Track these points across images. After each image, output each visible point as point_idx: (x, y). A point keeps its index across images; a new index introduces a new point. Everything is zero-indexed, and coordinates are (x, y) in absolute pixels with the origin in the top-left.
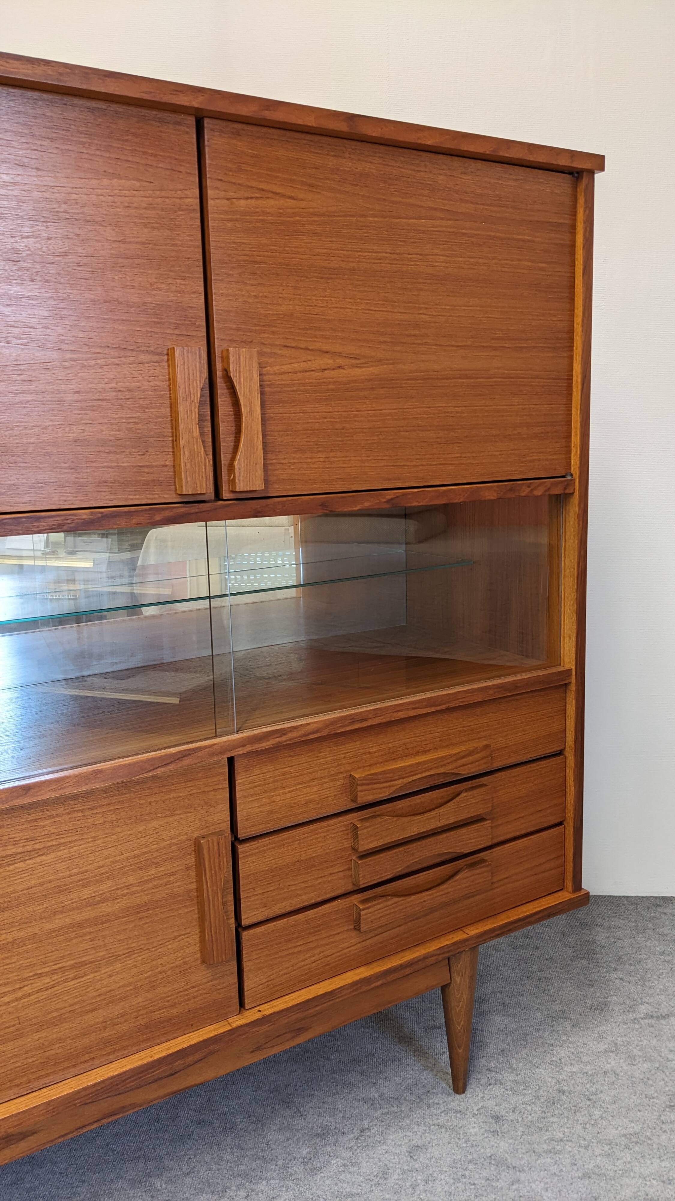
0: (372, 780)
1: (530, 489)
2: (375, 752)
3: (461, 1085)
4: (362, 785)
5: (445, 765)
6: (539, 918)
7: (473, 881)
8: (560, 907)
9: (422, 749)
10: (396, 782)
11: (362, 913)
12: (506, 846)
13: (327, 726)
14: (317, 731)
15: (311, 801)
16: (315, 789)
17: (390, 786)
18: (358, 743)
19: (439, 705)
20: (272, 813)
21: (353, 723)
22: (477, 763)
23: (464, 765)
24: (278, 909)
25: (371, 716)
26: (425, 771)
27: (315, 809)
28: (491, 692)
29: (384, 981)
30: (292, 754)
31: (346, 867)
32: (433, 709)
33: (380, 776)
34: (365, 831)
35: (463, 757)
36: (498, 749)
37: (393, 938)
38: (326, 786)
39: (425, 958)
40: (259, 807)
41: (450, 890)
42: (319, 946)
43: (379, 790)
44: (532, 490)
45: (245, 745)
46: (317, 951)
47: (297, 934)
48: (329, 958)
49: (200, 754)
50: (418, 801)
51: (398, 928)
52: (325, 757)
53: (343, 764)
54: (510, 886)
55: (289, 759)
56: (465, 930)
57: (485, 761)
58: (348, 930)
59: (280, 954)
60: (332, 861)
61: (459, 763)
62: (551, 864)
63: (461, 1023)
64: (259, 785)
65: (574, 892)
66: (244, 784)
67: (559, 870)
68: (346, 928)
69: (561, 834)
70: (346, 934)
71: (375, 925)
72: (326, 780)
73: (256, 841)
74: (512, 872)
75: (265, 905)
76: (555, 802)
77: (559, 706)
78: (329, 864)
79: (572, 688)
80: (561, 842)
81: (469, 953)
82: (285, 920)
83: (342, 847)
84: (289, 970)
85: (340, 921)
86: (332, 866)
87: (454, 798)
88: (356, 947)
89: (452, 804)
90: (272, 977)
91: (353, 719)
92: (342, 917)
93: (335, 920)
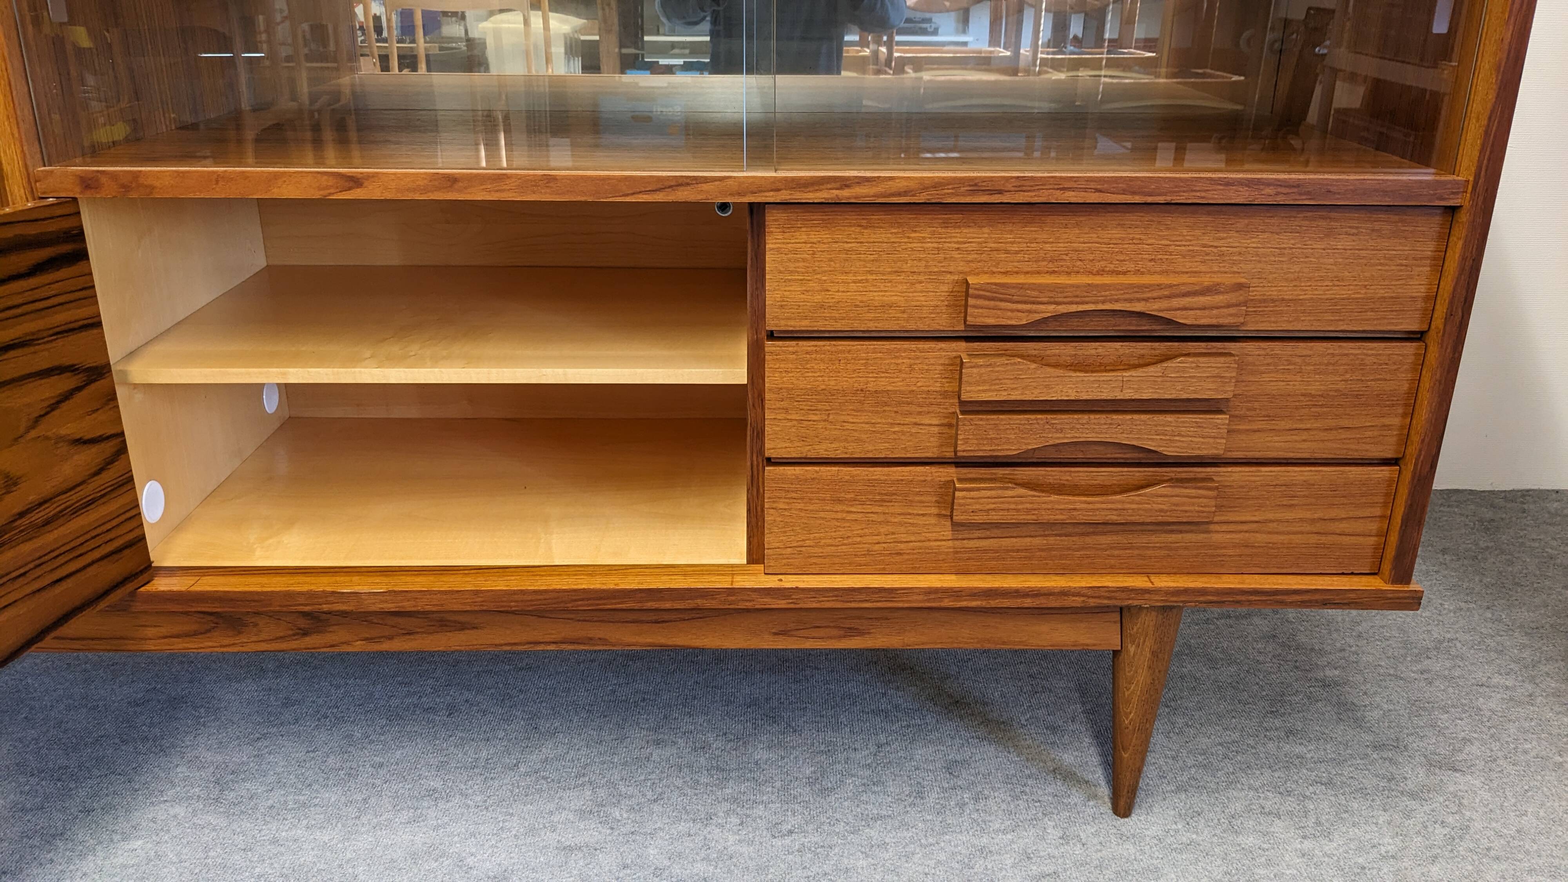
0: (996, 294)
2: (1017, 252)
3: (1122, 803)
4: (978, 297)
5: (1145, 300)
6: (1304, 602)
7: (1176, 505)
8: (1352, 596)
9: (1111, 267)
10: (1042, 307)
11: (957, 494)
12: (1263, 469)
13: (925, 189)
14: (905, 193)
15: (890, 305)
16: (900, 287)
17: (1030, 311)
18: (986, 230)
20: (822, 307)
21: (973, 192)
22: (1215, 312)
23: (1185, 309)
24: (821, 450)
25: (1009, 187)
26: (1103, 302)
27: (898, 319)
28: (1269, 190)
29: (984, 604)
30: (864, 223)
31: (946, 421)
32: (1137, 199)
33: (1013, 291)
34: (975, 370)
35: (1185, 295)
36: (1273, 301)
37: (1018, 551)
38: (919, 287)
39: (1064, 593)
40: (801, 292)
41: (1127, 506)
42: (887, 522)
43: (1009, 314)
45: (779, 190)
46: (883, 529)
47: (852, 496)
48: (902, 546)
49: (705, 187)
50: (1094, 352)
51: (1029, 539)
52: (922, 240)
53: (955, 260)
54: (1261, 538)
55: (858, 229)
56: (1153, 578)
57: (1232, 310)
58: (939, 515)
59: (822, 514)
60: (920, 406)
61: (1176, 302)
62: (1358, 526)
63: (1130, 715)
64: (804, 260)
65: (1395, 581)
66: (778, 250)
67: (1372, 540)
68: (935, 511)
69: (1390, 481)
70: (933, 520)
71: (979, 518)
72: (921, 278)
73: (793, 343)
74: (1270, 516)
75: (803, 439)
76: (1387, 421)
77: (1428, 248)
78: (914, 408)
79: (1463, 217)
80: (1387, 495)
81: (1154, 614)
82: (835, 469)
83: (937, 387)
84: (836, 542)
85: (929, 498)
86: (920, 413)
87: (1162, 361)
88: (950, 543)
89: (1151, 369)
90: (808, 543)
91: (975, 186)
92: (928, 493)
93: (918, 494)
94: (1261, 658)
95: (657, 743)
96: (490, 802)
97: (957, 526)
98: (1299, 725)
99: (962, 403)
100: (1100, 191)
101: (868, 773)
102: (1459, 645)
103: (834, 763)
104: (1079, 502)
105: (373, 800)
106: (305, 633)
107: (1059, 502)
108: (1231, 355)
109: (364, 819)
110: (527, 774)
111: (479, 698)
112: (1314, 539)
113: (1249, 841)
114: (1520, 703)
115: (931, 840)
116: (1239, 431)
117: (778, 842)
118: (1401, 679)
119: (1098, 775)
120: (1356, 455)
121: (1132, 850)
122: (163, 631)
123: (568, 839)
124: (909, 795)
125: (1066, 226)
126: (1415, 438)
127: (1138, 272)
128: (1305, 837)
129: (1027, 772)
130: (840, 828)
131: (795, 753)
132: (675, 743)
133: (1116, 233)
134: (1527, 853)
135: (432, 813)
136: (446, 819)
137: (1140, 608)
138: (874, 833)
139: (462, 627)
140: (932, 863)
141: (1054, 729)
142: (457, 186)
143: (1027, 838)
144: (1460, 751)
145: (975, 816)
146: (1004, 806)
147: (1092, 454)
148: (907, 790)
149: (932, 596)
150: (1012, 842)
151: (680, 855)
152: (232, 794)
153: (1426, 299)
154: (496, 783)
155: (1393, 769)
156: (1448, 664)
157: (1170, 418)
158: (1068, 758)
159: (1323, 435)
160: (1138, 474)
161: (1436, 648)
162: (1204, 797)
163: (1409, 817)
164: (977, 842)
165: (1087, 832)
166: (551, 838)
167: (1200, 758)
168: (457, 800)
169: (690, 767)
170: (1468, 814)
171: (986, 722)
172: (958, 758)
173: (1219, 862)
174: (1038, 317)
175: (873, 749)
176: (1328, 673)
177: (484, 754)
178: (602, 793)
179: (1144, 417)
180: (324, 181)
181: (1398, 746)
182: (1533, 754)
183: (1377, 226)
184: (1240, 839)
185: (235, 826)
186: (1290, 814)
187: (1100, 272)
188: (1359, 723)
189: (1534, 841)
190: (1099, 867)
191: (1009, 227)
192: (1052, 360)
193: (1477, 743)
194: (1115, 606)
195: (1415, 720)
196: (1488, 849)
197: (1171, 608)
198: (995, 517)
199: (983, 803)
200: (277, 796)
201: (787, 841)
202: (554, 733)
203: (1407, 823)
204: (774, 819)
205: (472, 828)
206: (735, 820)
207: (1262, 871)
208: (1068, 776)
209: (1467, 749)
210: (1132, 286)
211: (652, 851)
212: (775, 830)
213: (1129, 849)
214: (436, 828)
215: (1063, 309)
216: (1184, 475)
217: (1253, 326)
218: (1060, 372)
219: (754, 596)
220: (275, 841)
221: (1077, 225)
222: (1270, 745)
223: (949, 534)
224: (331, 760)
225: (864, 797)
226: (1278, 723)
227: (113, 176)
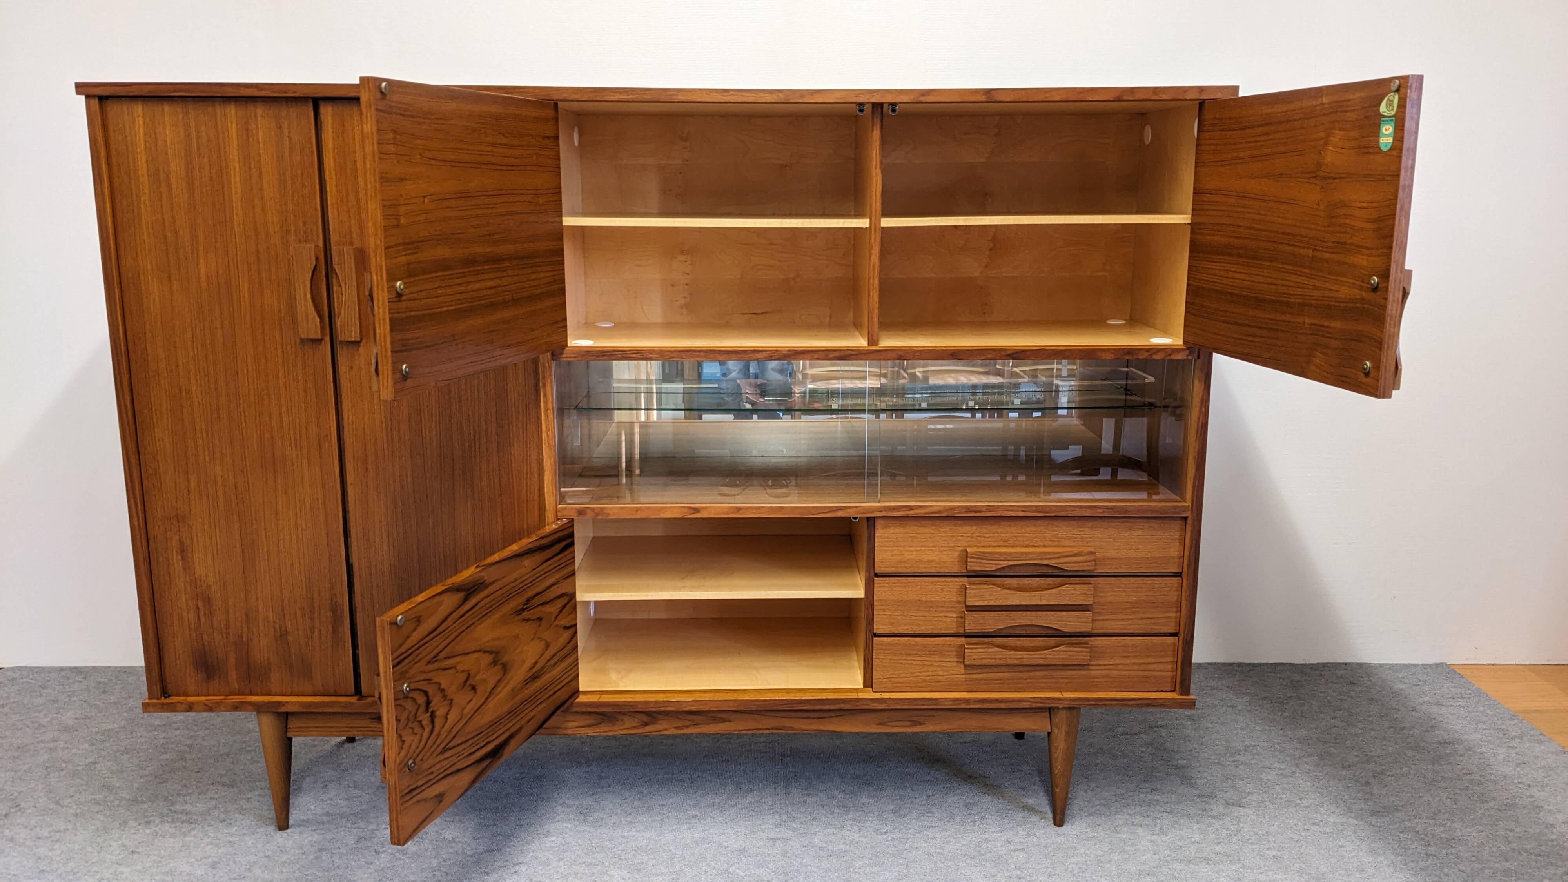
0: (980, 556)
1: (1149, 354)
2: (989, 537)
3: (1058, 821)
4: (972, 558)
5: (1048, 559)
6: (1138, 704)
7: (1070, 655)
8: (1161, 701)
9: (1032, 544)
10: (1001, 562)
11: (966, 650)
12: (1113, 638)
13: (947, 510)
14: (939, 512)
15: (932, 561)
16: (936, 553)
17: (996, 564)
18: (974, 528)
19: (1047, 513)
20: (900, 562)
21: (967, 512)
22: (1081, 564)
23: (1067, 563)
24: (900, 630)
25: (984, 509)
26: (1029, 560)
27: (936, 567)
28: (1100, 510)
29: (981, 706)
30: (920, 525)
31: (959, 615)
32: (1041, 515)
33: (987, 555)
34: (972, 591)
35: (1066, 556)
36: (1108, 559)
37: (996, 679)
38: (945, 553)
39: (1020, 700)
40: (892, 556)
41: (1048, 657)
42: (932, 666)
43: (987, 565)
44: (1151, 355)
45: (881, 511)
46: (931, 669)
47: (915, 652)
48: (940, 678)
49: (849, 510)
50: (1027, 582)
51: (1002, 674)
52: (945, 532)
53: (960, 540)
54: (1115, 673)
55: (916, 528)
56: (1063, 693)
57: (1088, 564)
58: (957, 662)
59: (901, 661)
60: (947, 608)
61: (1062, 560)
62: (1162, 667)
63: (1058, 768)
64: (893, 541)
65: (1182, 694)
66: (881, 537)
67: (1170, 674)
68: (955, 659)
69: (1174, 644)
70: (955, 664)
71: (977, 663)
72: (946, 549)
73: (887, 579)
74: (1118, 661)
75: (891, 624)
76: (1168, 615)
77: (1177, 535)
78: (945, 609)
79: (1189, 521)
80: (1174, 651)
81: (1065, 711)
82: (907, 639)
83: (955, 599)
84: (908, 675)
85: (951, 653)
86: (947, 612)
87: (1059, 587)
88: (964, 676)
89: (1054, 590)
90: (894, 676)
91: (968, 509)
92: (952, 651)
93: (948, 651)
94: (1143, 755)
95: (808, 795)
96: (727, 820)
97: (966, 667)
98: (1159, 787)
99: (967, 606)
100: (1023, 511)
101: (924, 808)
102: (1258, 748)
103: (905, 804)
104: (1024, 654)
105: (666, 820)
106: (646, 724)
107: (1015, 655)
108: (1090, 584)
109: (665, 828)
110: (742, 809)
111: (704, 775)
112: (1141, 673)
113: (1125, 836)
114: (1286, 776)
115: (958, 836)
116: (1099, 620)
117: (880, 837)
118: (1221, 764)
119: (1048, 809)
120: (1156, 631)
121: (1063, 839)
122: (576, 724)
123: (772, 836)
124: (947, 817)
125: (1010, 526)
126: (1182, 624)
127: (1045, 546)
128: (1153, 835)
129: (1009, 808)
130: (911, 831)
131: (883, 800)
132: (817, 795)
133: (1034, 529)
134: (1269, 841)
135: (699, 825)
136: (707, 828)
137: (1058, 708)
138: (930, 833)
139: (723, 721)
140: (960, 845)
141: (1023, 789)
142: (741, 511)
143: (1009, 835)
144: (1245, 798)
145: (981, 826)
146: (996, 822)
147: (1030, 631)
148: (945, 815)
149: (956, 702)
150: (1001, 836)
151: (831, 842)
152: (591, 818)
153: (1179, 558)
154: (727, 813)
155: (1207, 806)
156: (1250, 757)
157: (1064, 613)
158: (1030, 802)
159: (1140, 622)
160: (1053, 641)
161: (1245, 750)
162: (1103, 818)
163: (1210, 826)
164: (983, 836)
165: (1040, 832)
166: (765, 835)
167: (1102, 801)
168: (709, 819)
169: (828, 806)
170: (1241, 825)
171: (986, 785)
172: (971, 801)
173: (1107, 844)
174: (1000, 567)
175: (925, 797)
176: (1180, 762)
177: (717, 800)
178: (784, 817)
179: (1052, 613)
180: (683, 510)
181: (1212, 795)
182: (1285, 799)
183: (1151, 525)
184: (1119, 835)
185: (599, 831)
186: (1147, 825)
187: (1027, 546)
188: (1192, 786)
189: (1274, 837)
190: (1046, 847)
191: (984, 526)
192: (1007, 587)
193: (1255, 794)
194: (1045, 708)
195: (1224, 784)
196: (1249, 840)
197: (1073, 708)
198: (984, 662)
199: (985, 821)
200: (614, 819)
201: (885, 836)
202: (751, 790)
203: (1208, 829)
204: (877, 827)
205: (722, 831)
206: (856, 828)
207: (1129, 848)
208: (1032, 810)
209: (1249, 797)
210: (1042, 553)
211: (816, 840)
212: (877, 831)
213: (1061, 839)
214: (703, 831)
215: (1011, 563)
216: (1074, 642)
217: (1100, 570)
218: (1012, 592)
219: (869, 702)
220: (623, 837)
221: (1016, 525)
222: (1142, 795)
223: (962, 671)
224: (636, 803)
225: (922, 818)
226: (1147, 785)
227: (593, 509)
